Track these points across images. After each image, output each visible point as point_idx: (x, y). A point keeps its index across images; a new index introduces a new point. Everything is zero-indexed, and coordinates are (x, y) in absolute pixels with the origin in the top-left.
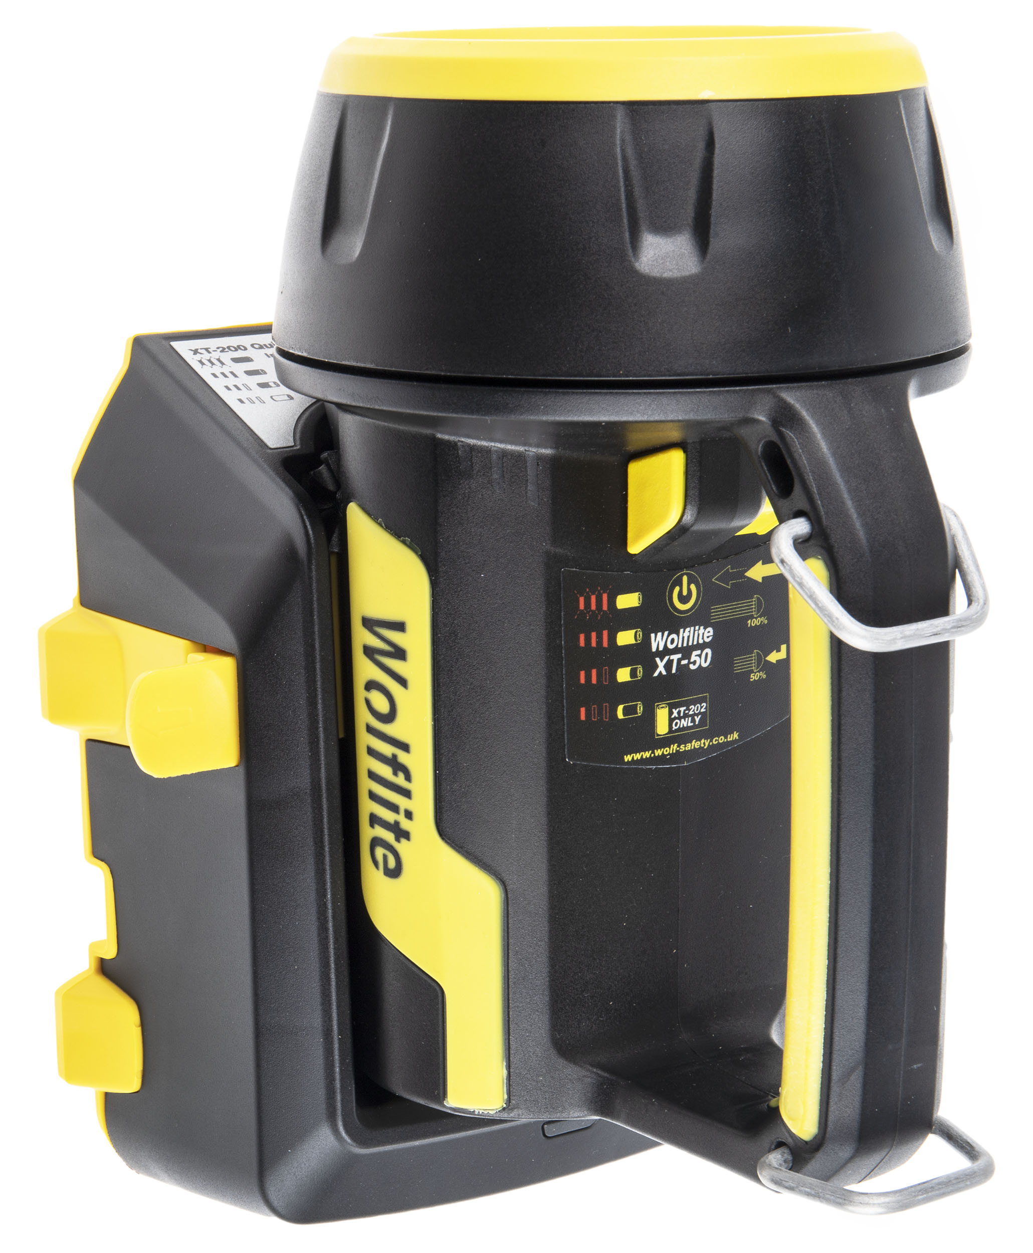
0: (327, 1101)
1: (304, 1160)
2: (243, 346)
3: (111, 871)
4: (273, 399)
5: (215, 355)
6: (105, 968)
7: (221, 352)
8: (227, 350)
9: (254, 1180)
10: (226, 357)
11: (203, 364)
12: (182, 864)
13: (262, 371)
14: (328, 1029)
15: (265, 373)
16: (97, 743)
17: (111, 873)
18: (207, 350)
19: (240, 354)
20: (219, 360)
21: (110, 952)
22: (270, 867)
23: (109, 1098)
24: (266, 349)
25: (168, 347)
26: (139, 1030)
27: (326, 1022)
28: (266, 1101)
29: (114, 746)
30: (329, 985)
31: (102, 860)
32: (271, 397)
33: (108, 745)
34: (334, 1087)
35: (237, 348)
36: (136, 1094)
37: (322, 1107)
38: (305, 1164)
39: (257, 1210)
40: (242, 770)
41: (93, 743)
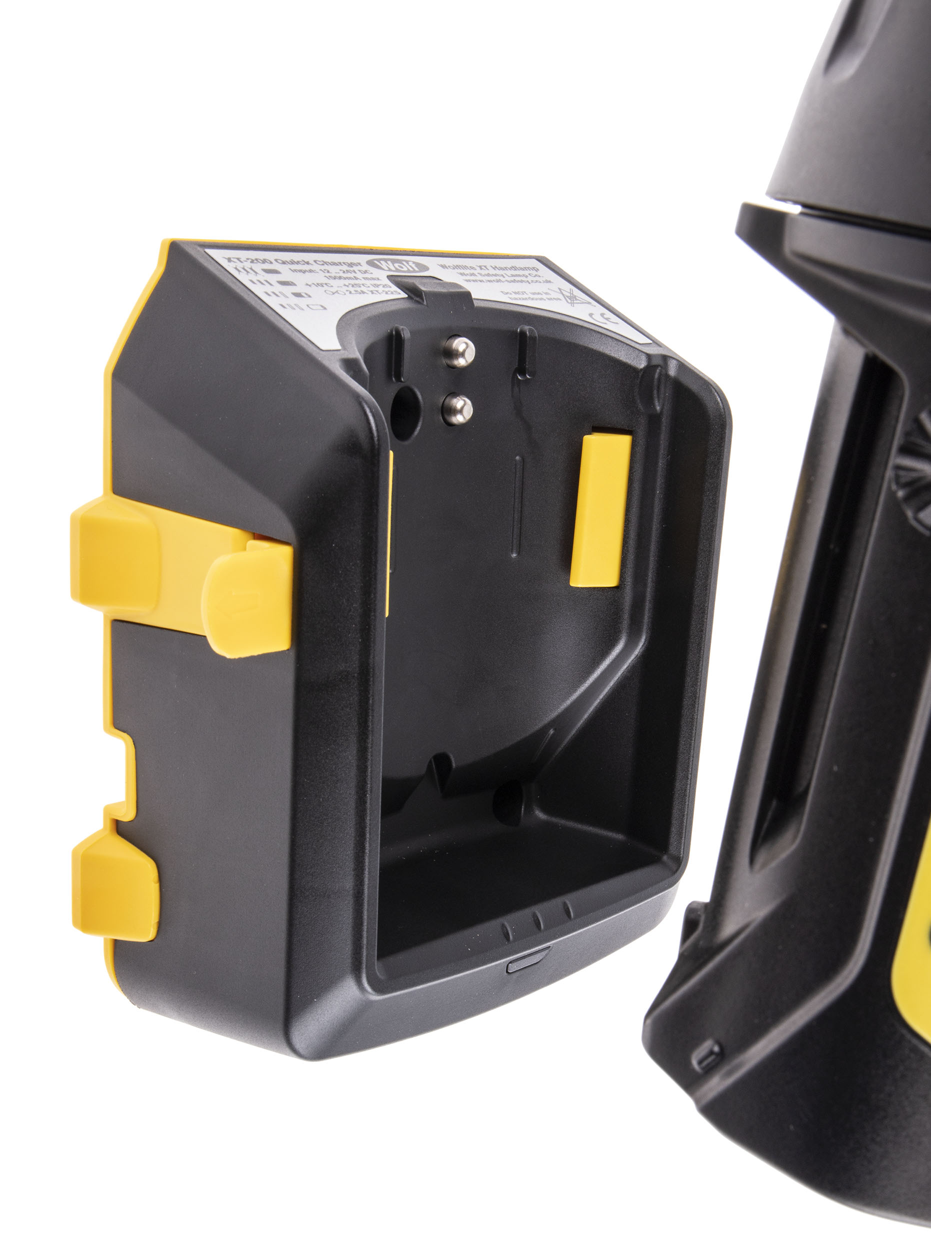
0: (353, 956)
1: (328, 1008)
2: (270, 261)
3: (133, 741)
4: (310, 308)
5: (248, 265)
6: (120, 829)
7: (251, 262)
8: (255, 261)
9: (280, 1025)
10: (258, 267)
11: (239, 271)
12: (217, 738)
13: (292, 283)
14: (359, 893)
15: (295, 285)
16: (125, 624)
17: (134, 744)
18: (238, 259)
19: (267, 266)
20: (251, 269)
21: (128, 814)
22: (314, 745)
23: (117, 944)
24: (289, 265)
25: (203, 252)
26: (157, 886)
27: (357, 886)
28: (296, 957)
29: (145, 627)
30: (364, 852)
31: (124, 732)
32: (308, 306)
33: (138, 626)
34: (361, 943)
35: (264, 261)
36: (150, 942)
37: (348, 961)
38: (328, 1011)
39: (277, 1049)
40: (292, 655)
41: (121, 624)
